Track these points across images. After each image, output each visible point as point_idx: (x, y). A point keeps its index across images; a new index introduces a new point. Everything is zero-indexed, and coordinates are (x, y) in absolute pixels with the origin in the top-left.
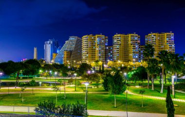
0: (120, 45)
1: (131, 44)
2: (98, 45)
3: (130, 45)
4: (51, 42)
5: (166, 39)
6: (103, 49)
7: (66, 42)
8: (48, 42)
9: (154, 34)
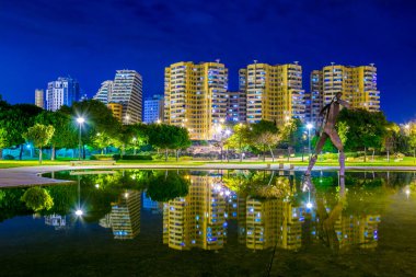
0: (264, 88)
1: (289, 88)
2: (210, 87)
3: (286, 90)
4: (66, 84)
5: (363, 80)
6: (222, 97)
7: (106, 83)
8: (58, 83)
9: (339, 67)
